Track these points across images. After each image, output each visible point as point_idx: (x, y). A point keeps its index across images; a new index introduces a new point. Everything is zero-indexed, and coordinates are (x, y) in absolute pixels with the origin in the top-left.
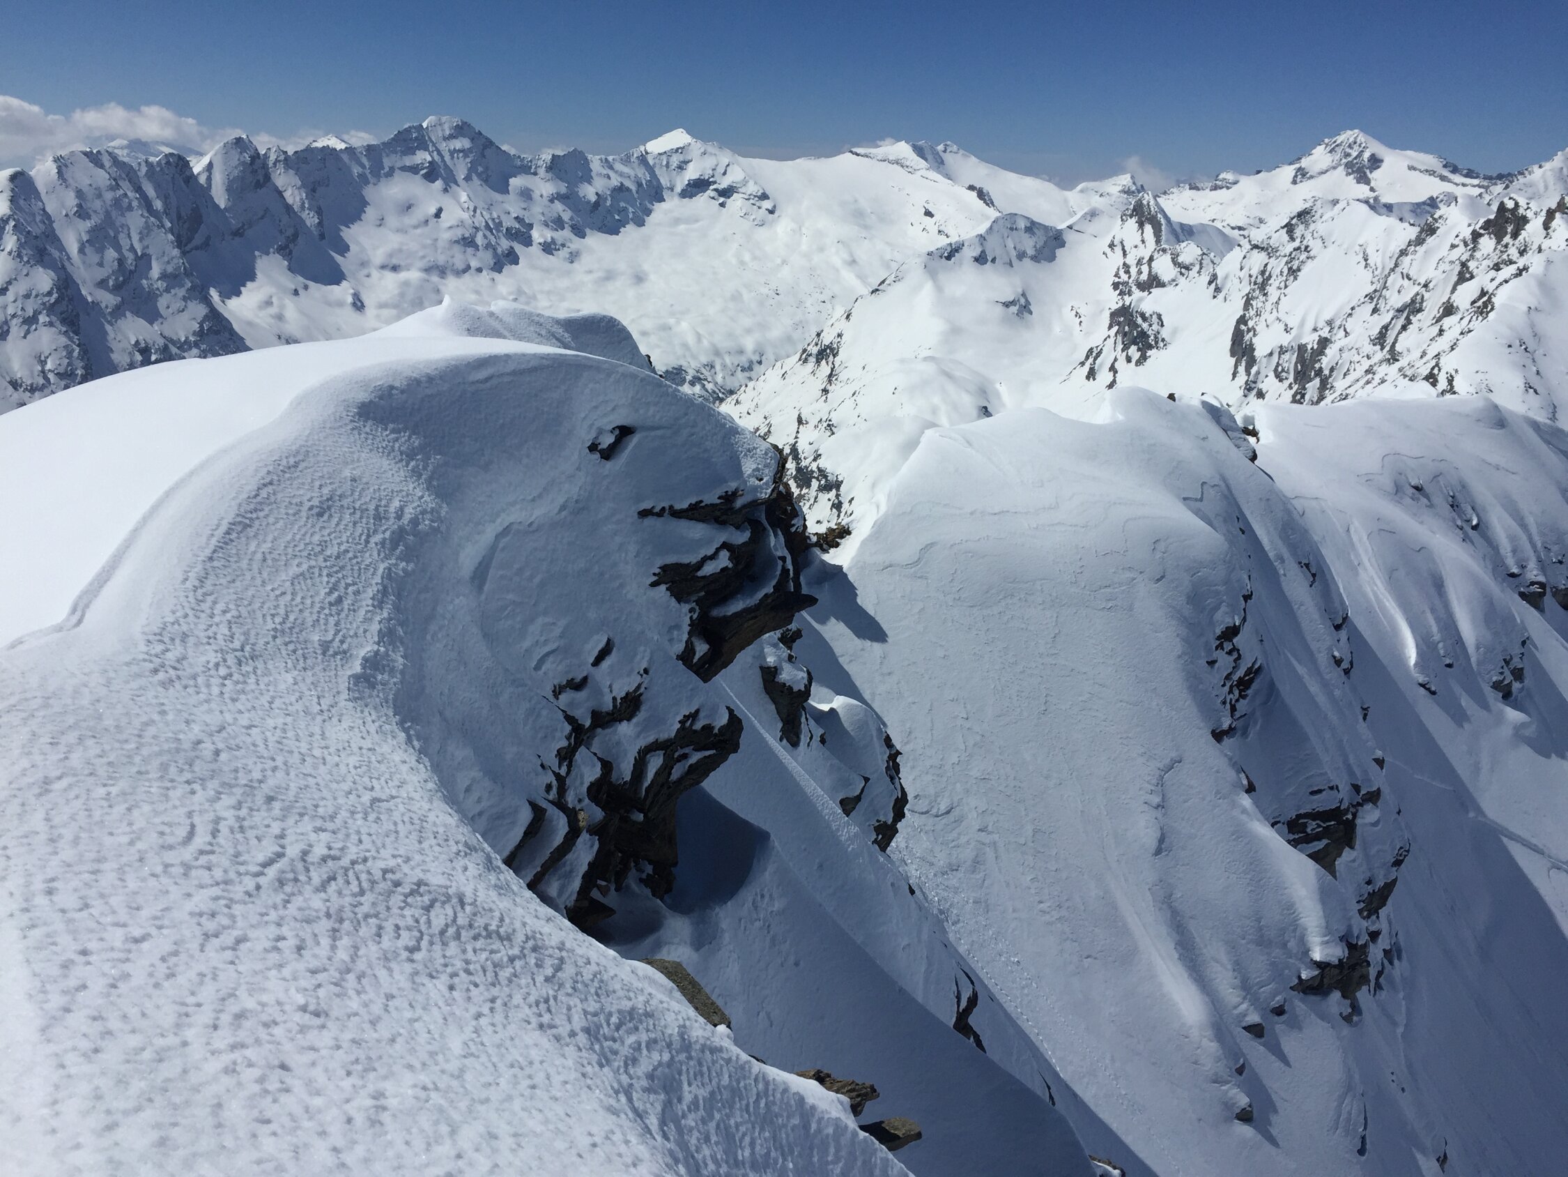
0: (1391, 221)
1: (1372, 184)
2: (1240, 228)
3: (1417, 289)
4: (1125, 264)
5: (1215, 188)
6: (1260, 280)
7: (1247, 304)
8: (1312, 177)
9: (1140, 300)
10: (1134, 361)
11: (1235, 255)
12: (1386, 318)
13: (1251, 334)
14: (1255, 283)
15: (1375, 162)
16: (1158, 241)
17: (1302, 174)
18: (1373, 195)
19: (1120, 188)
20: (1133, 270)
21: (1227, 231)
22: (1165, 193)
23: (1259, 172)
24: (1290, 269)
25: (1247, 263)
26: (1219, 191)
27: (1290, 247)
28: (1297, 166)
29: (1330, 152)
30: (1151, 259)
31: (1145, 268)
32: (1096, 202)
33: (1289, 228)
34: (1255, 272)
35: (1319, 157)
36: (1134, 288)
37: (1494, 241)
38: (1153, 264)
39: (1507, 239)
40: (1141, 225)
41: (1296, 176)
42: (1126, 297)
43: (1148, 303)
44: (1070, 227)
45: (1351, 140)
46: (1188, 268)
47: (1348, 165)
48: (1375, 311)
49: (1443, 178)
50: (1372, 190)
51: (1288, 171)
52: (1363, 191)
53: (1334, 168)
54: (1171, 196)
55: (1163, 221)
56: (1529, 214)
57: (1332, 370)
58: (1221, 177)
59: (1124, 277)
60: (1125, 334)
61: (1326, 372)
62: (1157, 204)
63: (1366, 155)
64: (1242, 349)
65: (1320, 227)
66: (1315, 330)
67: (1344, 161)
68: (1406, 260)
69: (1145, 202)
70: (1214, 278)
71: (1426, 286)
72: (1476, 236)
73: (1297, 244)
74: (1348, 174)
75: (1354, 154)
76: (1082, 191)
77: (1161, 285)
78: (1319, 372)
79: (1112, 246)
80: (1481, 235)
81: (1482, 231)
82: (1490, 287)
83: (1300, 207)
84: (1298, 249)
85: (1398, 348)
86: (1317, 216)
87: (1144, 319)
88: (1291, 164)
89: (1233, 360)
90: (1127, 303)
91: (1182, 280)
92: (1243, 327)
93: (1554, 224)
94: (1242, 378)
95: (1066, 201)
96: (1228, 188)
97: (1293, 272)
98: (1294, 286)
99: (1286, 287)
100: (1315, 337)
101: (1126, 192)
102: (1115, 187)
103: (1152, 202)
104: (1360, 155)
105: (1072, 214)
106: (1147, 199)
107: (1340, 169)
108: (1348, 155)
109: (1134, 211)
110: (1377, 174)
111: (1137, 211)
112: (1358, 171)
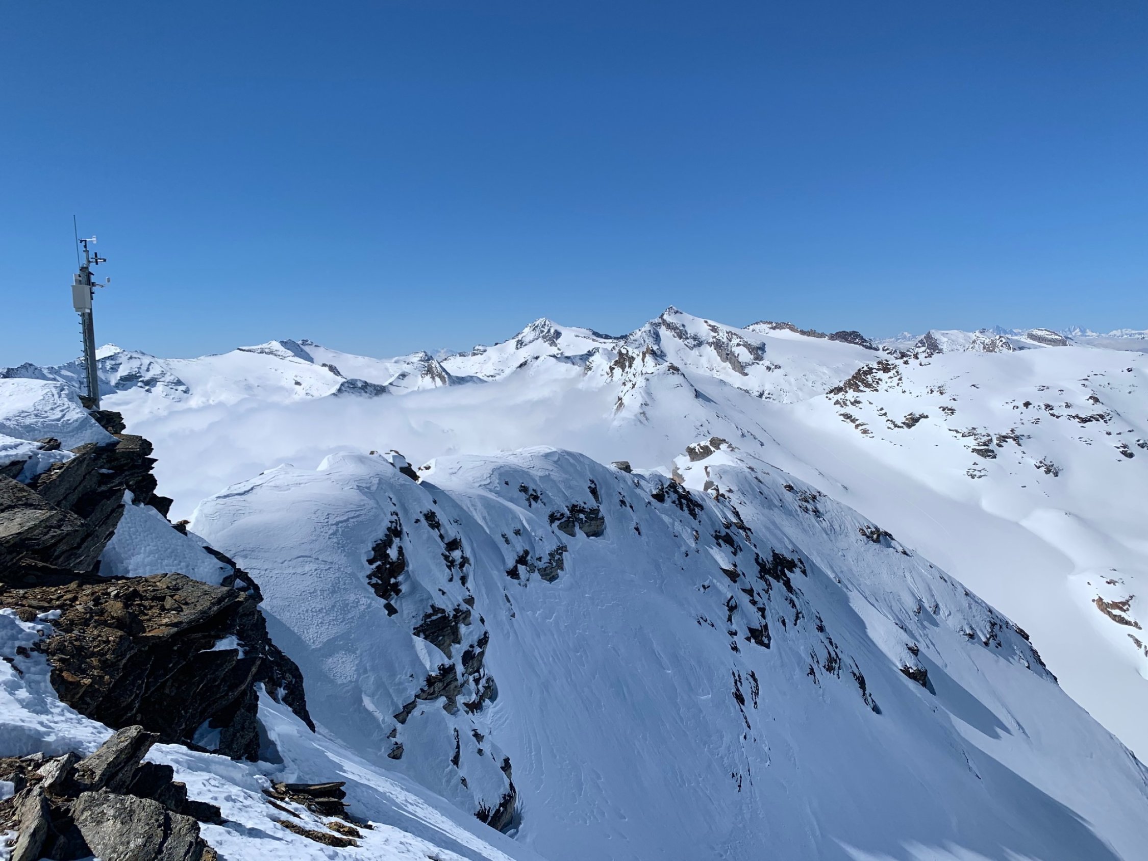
0: (569, 365)
1: (558, 346)
8: (526, 345)
15: (558, 334)
17: (520, 343)
18: (559, 352)
19: (419, 359)
23: (496, 344)
26: (476, 356)
28: (517, 339)
29: (533, 330)
32: (406, 368)
35: (527, 333)
37: (621, 370)
39: (627, 369)
41: (517, 345)
44: (391, 384)
45: (543, 323)
47: (543, 337)
49: (594, 340)
50: (559, 349)
52: (554, 350)
53: (537, 339)
54: (450, 361)
55: (446, 376)
56: (635, 356)
58: (476, 348)
63: (552, 331)
67: (541, 335)
69: (433, 366)
72: (612, 369)
75: (546, 331)
76: (396, 362)
80: (614, 368)
81: (614, 366)
83: (521, 361)
88: (513, 338)
93: (646, 360)
95: (387, 369)
96: (481, 354)
101: (422, 361)
102: (415, 359)
103: (438, 365)
104: (549, 331)
105: (391, 376)
106: (434, 364)
107: (540, 339)
108: (542, 332)
109: (428, 371)
110: (559, 341)
111: (430, 371)
112: (550, 340)
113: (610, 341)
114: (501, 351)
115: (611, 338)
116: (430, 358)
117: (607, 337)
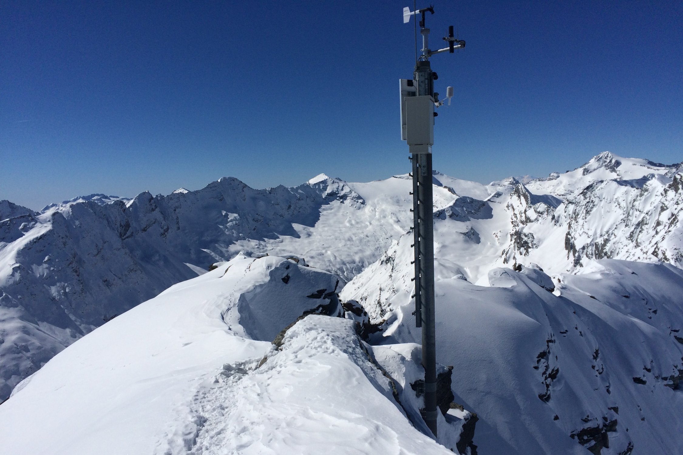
0: (628, 188)
1: (618, 172)
2: (563, 195)
3: (643, 215)
4: (514, 214)
5: (550, 179)
6: (574, 216)
7: (570, 227)
8: (591, 172)
9: (523, 228)
10: (523, 254)
11: (562, 207)
12: (632, 229)
13: (573, 239)
14: (572, 218)
15: (618, 164)
16: (527, 203)
17: (586, 171)
18: (618, 177)
19: (509, 183)
20: (518, 216)
21: (557, 197)
22: (528, 183)
23: (567, 172)
24: (586, 211)
25: (567, 210)
26: (552, 181)
27: (585, 202)
28: (584, 168)
29: (598, 161)
30: (525, 211)
31: (523, 215)
32: (500, 189)
33: (584, 193)
34: (571, 213)
35: (593, 163)
36: (520, 223)
37: (674, 192)
38: (527, 213)
40: (519, 197)
41: (584, 172)
42: (517, 227)
43: (527, 229)
44: (488, 200)
45: (606, 155)
46: (542, 213)
47: (606, 166)
48: (626, 226)
49: (648, 168)
50: (618, 175)
51: (581, 170)
52: (614, 176)
53: (600, 167)
54: (531, 184)
55: (528, 195)
57: (611, 252)
58: (552, 174)
59: (515, 219)
60: (518, 243)
61: (609, 253)
62: (525, 188)
63: (613, 161)
64: (569, 246)
65: (597, 191)
66: (601, 236)
67: (604, 164)
68: (636, 203)
69: (520, 188)
70: (553, 218)
71: (647, 214)
72: (666, 191)
73: (588, 200)
74: (607, 169)
75: (608, 161)
77: (531, 221)
78: (606, 254)
79: (508, 207)
80: (668, 190)
82: (675, 212)
83: (588, 184)
84: (588, 202)
85: (639, 241)
86: (595, 188)
87: (526, 236)
89: (567, 251)
90: (517, 230)
91: (540, 218)
92: (569, 236)
94: (572, 258)
95: (486, 190)
96: (555, 179)
97: (588, 212)
98: (589, 217)
99: (586, 218)
100: (602, 238)
101: (511, 184)
102: (506, 183)
103: (523, 187)
104: (611, 161)
105: (489, 195)
106: (520, 186)
107: (603, 168)
108: (605, 162)
109: (516, 191)
110: (619, 168)
111: (517, 192)
112: (611, 168)
113: (663, 168)
114: (572, 176)
115: (664, 166)
116: (517, 182)
117: (660, 165)
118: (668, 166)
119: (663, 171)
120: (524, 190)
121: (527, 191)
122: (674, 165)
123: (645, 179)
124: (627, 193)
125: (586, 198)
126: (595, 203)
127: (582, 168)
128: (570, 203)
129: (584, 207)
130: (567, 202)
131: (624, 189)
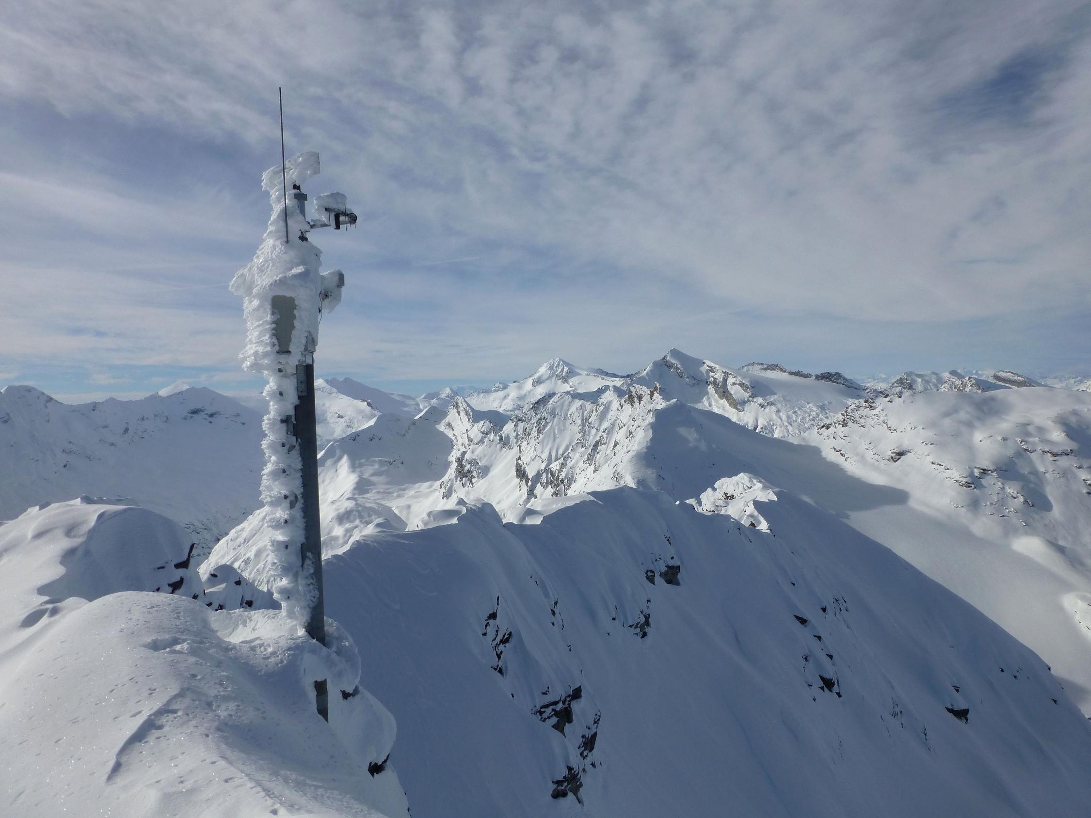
0: (583, 402)
1: (571, 384)
2: (511, 411)
3: (600, 434)
4: (454, 435)
5: (495, 391)
6: (525, 436)
7: (520, 450)
8: (541, 382)
9: (465, 453)
10: (467, 486)
11: (510, 425)
12: (589, 450)
13: (525, 465)
14: (523, 439)
16: (469, 421)
17: (537, 382)
18: (572, 389)
20: (459, 438)
21: (504, 413)
22: (469, 396)
23: (516, 381)
24: (538, 429)
25: (517, 428)
26: (497, 393)
27: (536, 419)
29: (548, 369)
30: (467, 430)
31: (465, 437)
33: (535, 408)
34: (521, 432)
37: (630, 407)
38: (469, 433)
39: (637, 405)
40: (459, 412)
41: (534, 382)
42: (457, 452)
43: (470, 454)
45: (557, 363)
46: (487, 433)
47: (557, 375)
48: (583, 446)
49: (603, 379)
50: (571, 387)
51: (530, 381)
52: (567, 387)
53: (552, 377)
54: (473, 397)
55: (470, 410)
56: (643, 393)
57: (568, 479)
60: (460, 473)
63: (565, 370)
64: (521, 473)
67: (555, 374)
68: (592, 420)
70: (501, 439)
71: (604, 431)
72: (622, 405)
73: (539, 416)
74: (559, 380)
75: (560, 370)
80: (624, 405)
81: (624, 403)
82: (632, 429)
83: (539, 397)
84: (540, 419)
85: (597, 464)
86: (547, 402)
87: (469, 463)
89: (519, 480)
90: (458, 455)
91: (486, 439)
92: (520, 462)
93: (654, 398)
94: (525, 489)
96: (501, 391)
97: (540, 431)
98: (541, 437)
99: (538, 438)
101: (449, 397)
103: (463, 400)
104: (562, 370)
105: (421, 411)
106: (460, 400)
107: (555, 377)
108: (557, 371)
110: (572, 379)
111: (456, 406)
112: (563, 378)
113: (618, 379)
114: (520, 388)
115: (618, 376)
116: (455, 395)
117: (615, 375)
118: (624, 377)
119: (618, 382)
120: (465, 405)
121: (469, 405)
122: (628, 376)
123: (601, 391)
124: (582, 407)
125: (536, 414)
126: (548, 421)
127: (531, 378)
128: (520, 420)
129: (535, 424)
130: (515, 420)
131: (578, 403)
